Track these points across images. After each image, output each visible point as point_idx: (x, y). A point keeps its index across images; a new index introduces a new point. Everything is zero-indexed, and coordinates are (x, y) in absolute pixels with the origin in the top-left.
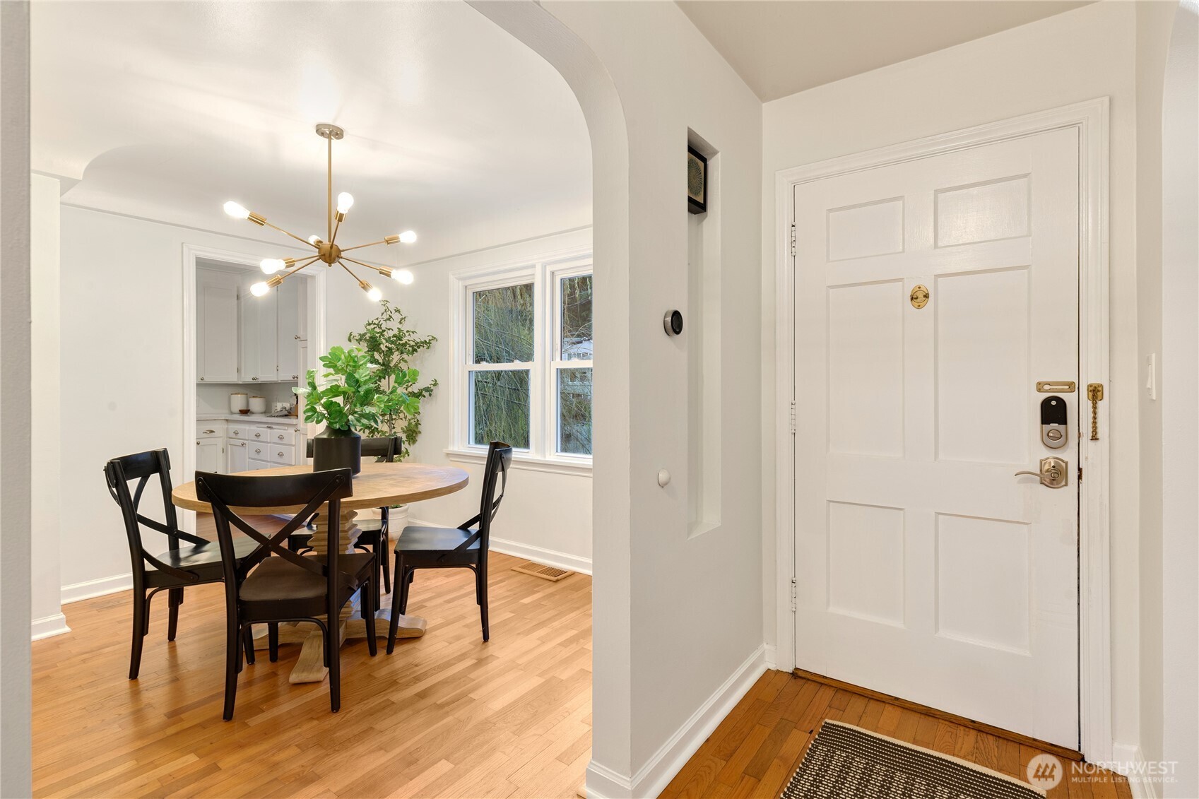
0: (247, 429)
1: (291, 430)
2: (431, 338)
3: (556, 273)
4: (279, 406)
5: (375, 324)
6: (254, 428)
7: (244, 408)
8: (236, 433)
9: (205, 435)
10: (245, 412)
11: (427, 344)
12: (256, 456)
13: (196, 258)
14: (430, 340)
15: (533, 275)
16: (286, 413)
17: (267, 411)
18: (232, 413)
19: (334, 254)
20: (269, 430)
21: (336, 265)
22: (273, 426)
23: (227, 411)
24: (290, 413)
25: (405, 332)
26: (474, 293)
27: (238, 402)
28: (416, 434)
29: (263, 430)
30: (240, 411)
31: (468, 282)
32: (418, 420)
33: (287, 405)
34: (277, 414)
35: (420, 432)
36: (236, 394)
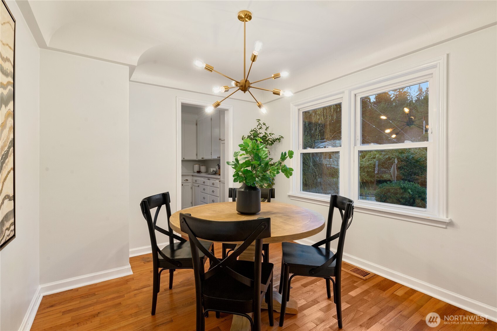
0: (200, 180)
1: (217, 181)
2: (280, 137)
3: (357, 95)
4: (212, 170)
5: (254, 131)
6: (202, 179)
7: (198, 170)
8: (196, 181)
9: (185, 182)
10: (199, 172)
11: (279, 139)
12: (203, 191)
13: (182, 103)
14: (280, 138)
15: (342, 97)
16: (214, 173)
17: (207, 172)
18: (194, 172)
19: (247, 86)
20: (208, 180)
21: (247, 92)
22: (210, 179)
23: (192, 172)
24: (216, 173)
25: (268, 134)
26: (303, 112)
27: (196, 168)
28: (273, 184)
29: (206, 180)
30: (197, 171)
31: (299, 107)
32: (273, 178)
33: (215, 169)
34: (211, 173)
35: (274, 184)
36: (196, 164)
